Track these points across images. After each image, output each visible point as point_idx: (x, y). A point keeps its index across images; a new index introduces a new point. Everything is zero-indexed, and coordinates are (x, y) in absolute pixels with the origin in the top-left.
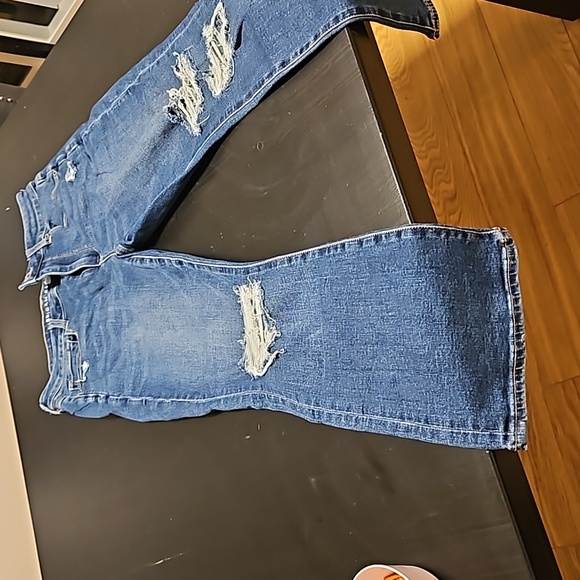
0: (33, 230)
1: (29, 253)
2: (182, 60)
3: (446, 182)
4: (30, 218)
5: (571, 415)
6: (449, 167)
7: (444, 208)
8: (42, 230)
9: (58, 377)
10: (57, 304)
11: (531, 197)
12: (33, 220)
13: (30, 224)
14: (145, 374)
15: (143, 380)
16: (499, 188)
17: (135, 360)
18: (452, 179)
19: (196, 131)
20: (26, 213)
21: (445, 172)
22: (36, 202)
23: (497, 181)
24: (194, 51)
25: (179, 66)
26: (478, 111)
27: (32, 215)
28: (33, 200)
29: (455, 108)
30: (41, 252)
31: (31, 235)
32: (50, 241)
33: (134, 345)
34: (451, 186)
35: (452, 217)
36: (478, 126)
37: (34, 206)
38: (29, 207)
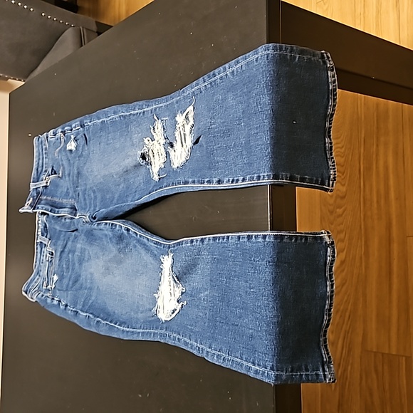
0: (40, 169)
1: (32, 186)
2: (159, 125)
3: (341, 184)
4: (39, 159)
5: (374, 376)
6: (347, 175)
7: (335, 202)
8: (46, 171)
9: (38, 277)
10: (45, 226)
11: (394, 222)
12: (41, 161)
13: (38, 163)
14: (93, 298)
15: (91, 301)
16: (375, 205)
17: (88, 286)
18: (346, 185)
19: (156, 178)
20: (38, 154)
21: (343, 177)
22: (46, 149)
23: (375, 199)
24: (168, 123)
25: (156, 128)
26: (377, 146)
27: (41, 157)
28: (44, 147)
29: (363, 136)
30: (41, 190)
31: (37, 173)
32: (48, 184)
33: (89, 276)
34: (344, 189)
35: (338, 210)
36: (374, 156)
37: (44, 152)
38: (41, 151)
